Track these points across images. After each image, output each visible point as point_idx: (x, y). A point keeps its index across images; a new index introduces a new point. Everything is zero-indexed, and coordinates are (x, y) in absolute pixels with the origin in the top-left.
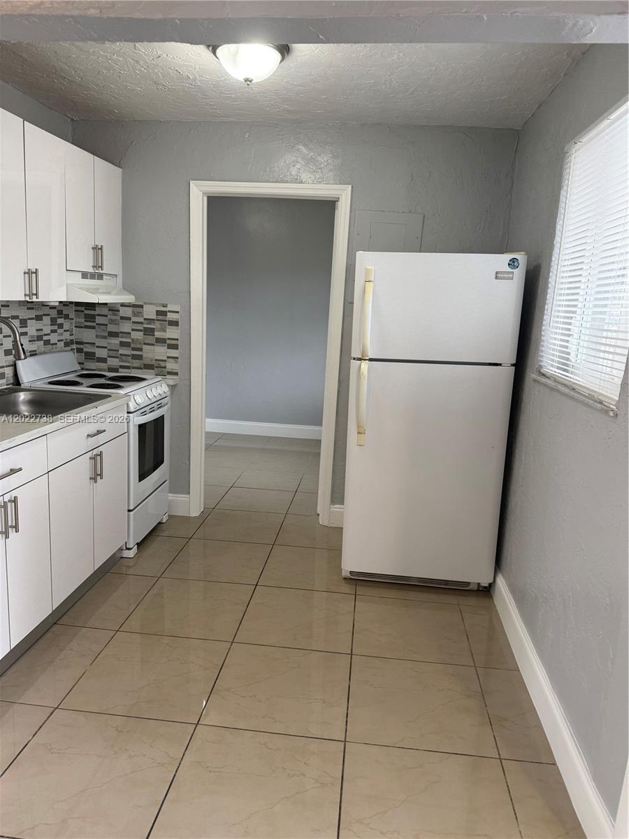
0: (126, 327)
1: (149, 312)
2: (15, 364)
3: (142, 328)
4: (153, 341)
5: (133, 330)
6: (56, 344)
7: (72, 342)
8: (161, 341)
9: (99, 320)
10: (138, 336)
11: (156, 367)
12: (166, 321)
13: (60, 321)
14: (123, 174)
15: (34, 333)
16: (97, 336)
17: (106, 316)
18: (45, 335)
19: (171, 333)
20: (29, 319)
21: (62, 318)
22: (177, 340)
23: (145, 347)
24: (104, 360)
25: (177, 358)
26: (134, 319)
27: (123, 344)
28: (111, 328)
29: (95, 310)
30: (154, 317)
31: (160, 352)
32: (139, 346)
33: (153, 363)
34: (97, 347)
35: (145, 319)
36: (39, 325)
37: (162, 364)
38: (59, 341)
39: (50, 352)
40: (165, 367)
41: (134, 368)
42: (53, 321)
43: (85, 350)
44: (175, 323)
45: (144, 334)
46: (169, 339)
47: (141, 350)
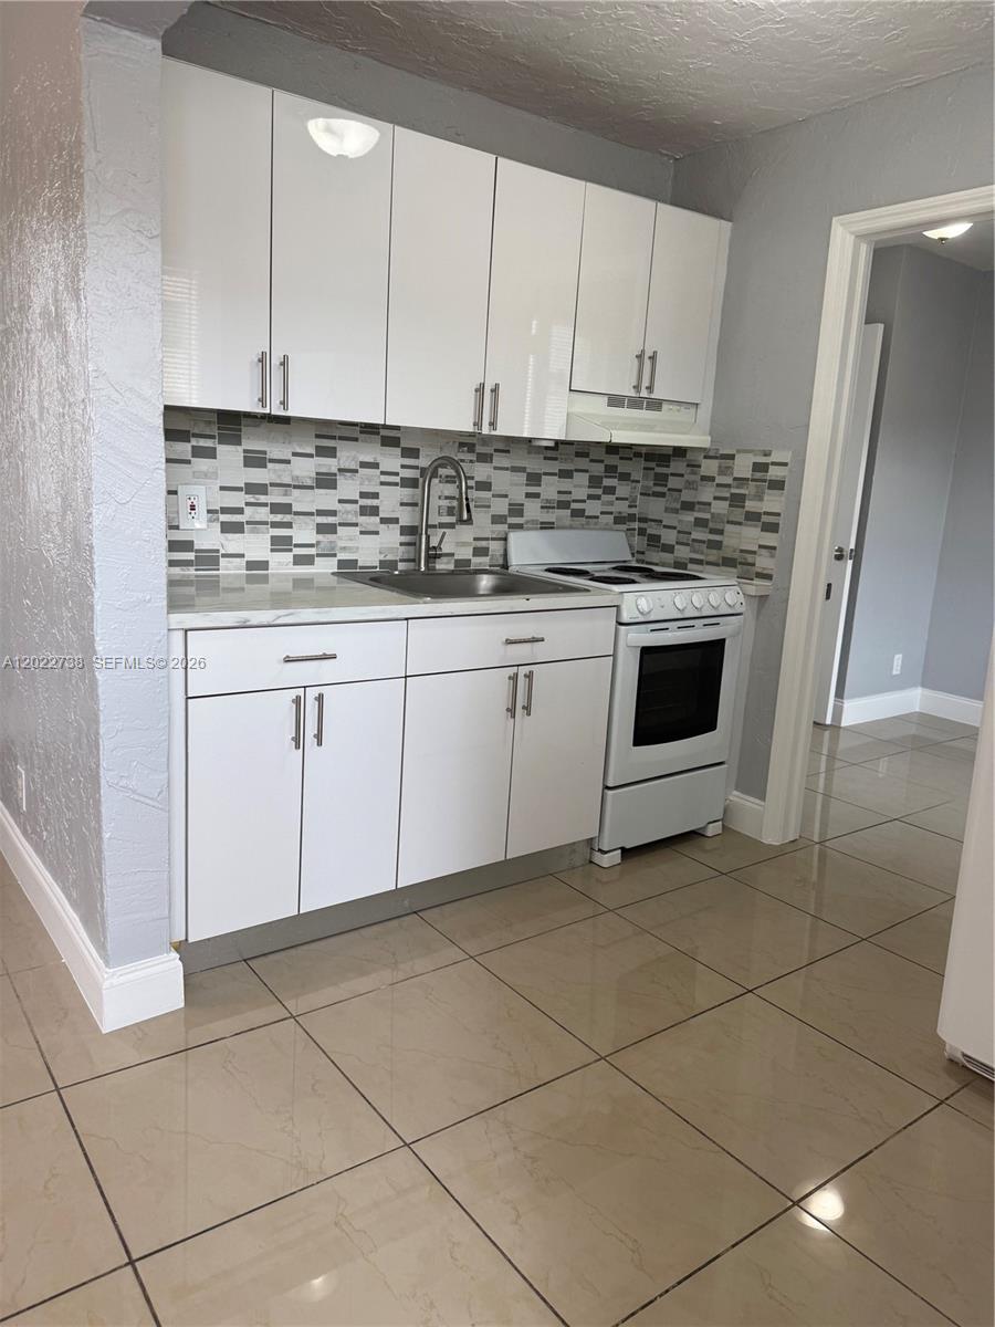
0: (706, 494)
1: (743, 466)
2: (505, 539)
3: (728, 495)
4: (741, 518)
5: (715, 498)
6: (597, 517)
7: (631, 518)
8: (753, 517)
9: (673, 482)
10: (721, 507)
11: (740, 563)
12: (765, 481)
13: (607, 482)
14: (733, 230)
15: (556, 497)
16: (667, 510)
17: (682, 475)
18: (574, 501)
19: (771, 503)
20: (546, 474)
21: (615, 477)
22: (779, 515)
23: (729, 528)
24: (669, 549)
25: (774, 548)
26: (720, 480)
27: (700, 523)
28: (687, 496)
29: (668, 466)
30: (748, 475)
31: (750, 537)
32: (719, 527)
33: (736, 555)
34: (665, 526)
35: (735, 479)
36: (566, 484)
37: (750, 558)
38: (602, 513)
39: (582, 527)
40: (753, 565)
41: (709, 563)
42: (595, 481)
43: (649, 531)
44: (778, 485)
45: (730, 506)
46: (765, 513)
47: (721, 532)
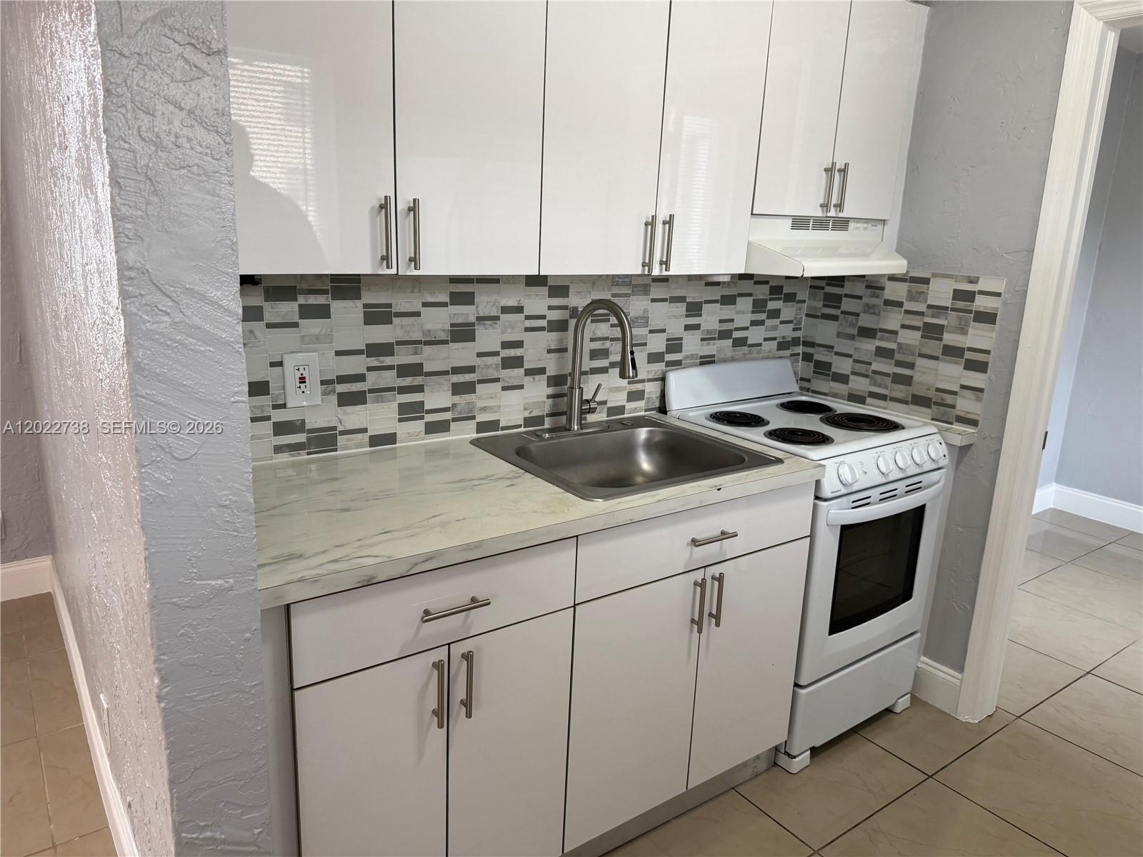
0: (892, 320)
1: (940, 293)
2: (663, 379)
3: (920, 324)
4: (938, 353)
5: (903, 326)
6: (760, 345)
7: (796, 342)
8: (953, 352)
9: (847, 304)
10: (911, 338)
11: (936, 404)
12: (970, 312)
13: (772, 305)
14: (932, 18)
15: (716, 326)
16: (839, 335)
17: (860, 298)
18: (737, 329)
19: (978, 337)
20: (707, 302)
21: (780, 299)
22: (988, 352)
23: (920, 362)
24: (843, 379)
25: (981, 390)
26: (908, 306)
27: (882, 353)
28: (866, 321)
29: (842, 286)
30: (948, 303)
31: (950, 374)
32: (909, 359)
33: (931, 394)
34: (837, 354)
35: (930, 307)
36: (727, 312)
37: (949, 399)
38: (766, 340)
39: (744, 359)
40: (953, 407)
41: (893, 399)
42: (759, 306)
43: (816, 357)
44: (987, 318)
45: (923, 337)
46: (970, 349)
47: (911, 366)
